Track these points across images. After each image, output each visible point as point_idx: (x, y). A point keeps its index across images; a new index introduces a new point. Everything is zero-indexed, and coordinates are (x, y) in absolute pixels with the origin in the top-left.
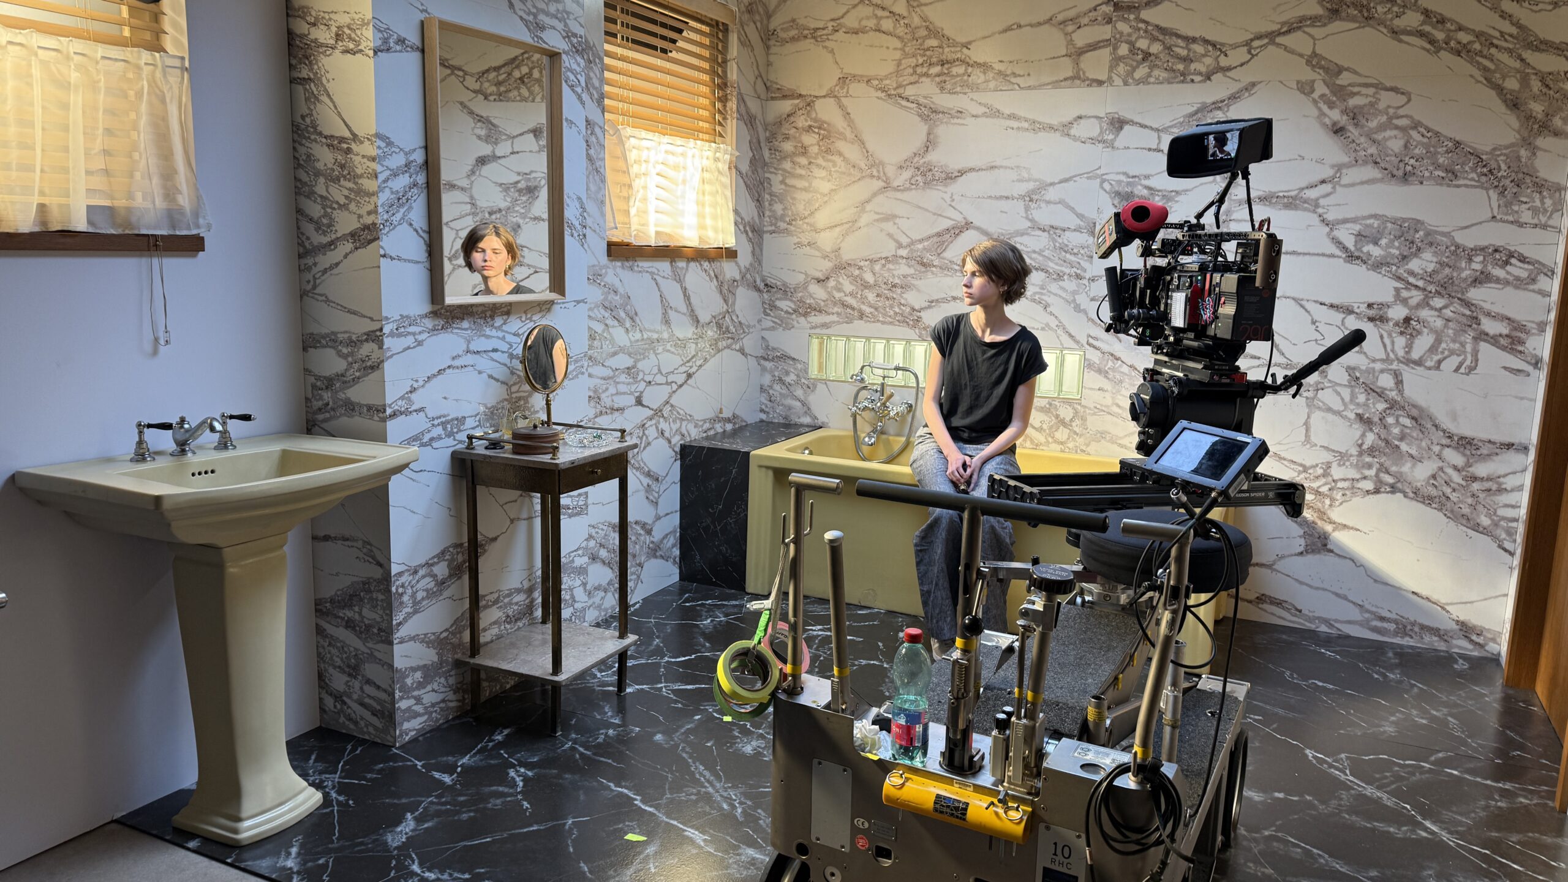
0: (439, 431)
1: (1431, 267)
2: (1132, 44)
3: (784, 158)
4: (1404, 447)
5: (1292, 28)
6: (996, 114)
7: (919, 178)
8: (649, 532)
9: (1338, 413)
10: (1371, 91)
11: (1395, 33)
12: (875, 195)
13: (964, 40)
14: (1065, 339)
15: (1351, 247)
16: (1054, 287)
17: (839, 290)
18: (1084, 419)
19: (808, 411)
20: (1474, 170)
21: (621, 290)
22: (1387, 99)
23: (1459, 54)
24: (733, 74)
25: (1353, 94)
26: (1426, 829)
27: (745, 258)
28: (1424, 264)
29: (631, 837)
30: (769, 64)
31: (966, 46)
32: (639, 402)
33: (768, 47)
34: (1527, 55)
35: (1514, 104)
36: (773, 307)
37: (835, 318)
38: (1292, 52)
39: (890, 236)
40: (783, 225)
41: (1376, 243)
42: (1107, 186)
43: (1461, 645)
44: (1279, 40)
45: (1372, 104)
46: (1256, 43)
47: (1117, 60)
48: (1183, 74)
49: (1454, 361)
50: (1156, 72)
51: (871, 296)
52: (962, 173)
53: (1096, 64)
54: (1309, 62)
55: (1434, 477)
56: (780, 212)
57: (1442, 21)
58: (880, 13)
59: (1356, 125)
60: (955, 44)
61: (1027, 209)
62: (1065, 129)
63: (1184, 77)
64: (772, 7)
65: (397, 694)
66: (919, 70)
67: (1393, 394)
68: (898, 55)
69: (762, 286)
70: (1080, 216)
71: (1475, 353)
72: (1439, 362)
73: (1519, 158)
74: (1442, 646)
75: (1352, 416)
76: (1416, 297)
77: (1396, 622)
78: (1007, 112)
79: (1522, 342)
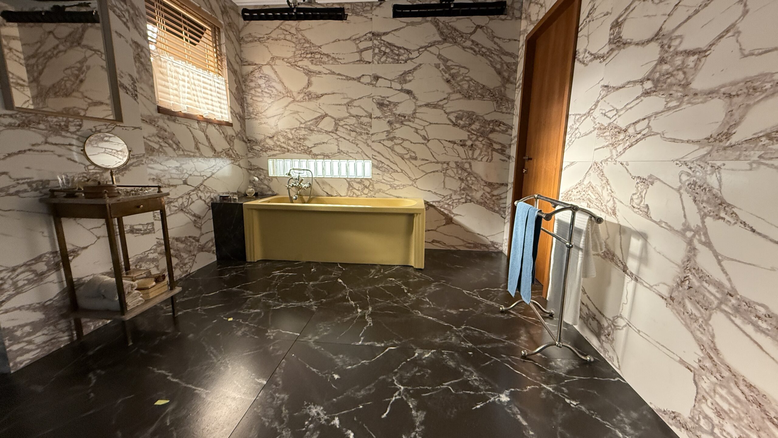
0: (26, 187)
1: (478, 127)
2: (379, 49)
3: (251, 89)
4: (473, 187)
5: (432, 45)
6: (333, 73)
7: (306, 97)
8: (198, 241)
9: (453, 177)
10: (457, 68)
11: (464, 48)
12: (289, 103)
13: (319, 45)
14: (364, 156)
15: (454, 122)
16: (359, 138)
17: (279, 141)
18: (373, 185)
19: (270, 189)
20: (489, 94)
21: (168, 130)
22: (463, 71)
23: (483, 56)
24: (224, 50)
25: (452, 69)
26: (512, 314)
27: (237, 126)
28: (476, 126)
29: (160, 402)
30: (241, 51)
31: (320, 47)
32: (185, 183)
33: (240, 44)
34: (502, 56)
35: (499, 73)
36: (252, 149)
37: (278, 152)
38: (432, 53)
39: (297, 119)
40: (253, 116)
41: (461, 120)
42: (374, 100)
43: (492, 249)
44: (428, 49)
45: (458, 72)
46: (421, 50)
47: (375, 55)
48: (398, 60)
49: (486, 158)
50: (388, 59)
51: (291, 143)
52: (322, 95)
53: (368, 56)
54: (438, 57)
55: (482, 196)
56: (252, 111)
57: (477, 44)
58: (285, 33)
59: (454, 79)
60: (315, 46)
61: (347, 109)
62: (358, 79)
63: (398, 61)
64: (240, 28)
65: (7, 343)
66: (303, 56)
67: (469, 170)
68: (294, 49)
69: (246, 140)
70: (366, 111)
71: (492, 155)
72: (482, 159)
73: (501, 91)
74: (487, 250)
75: (457, 178)
76: (474, 137)
77: (473, 244)
78: (338, 73)
79: (505, 151)
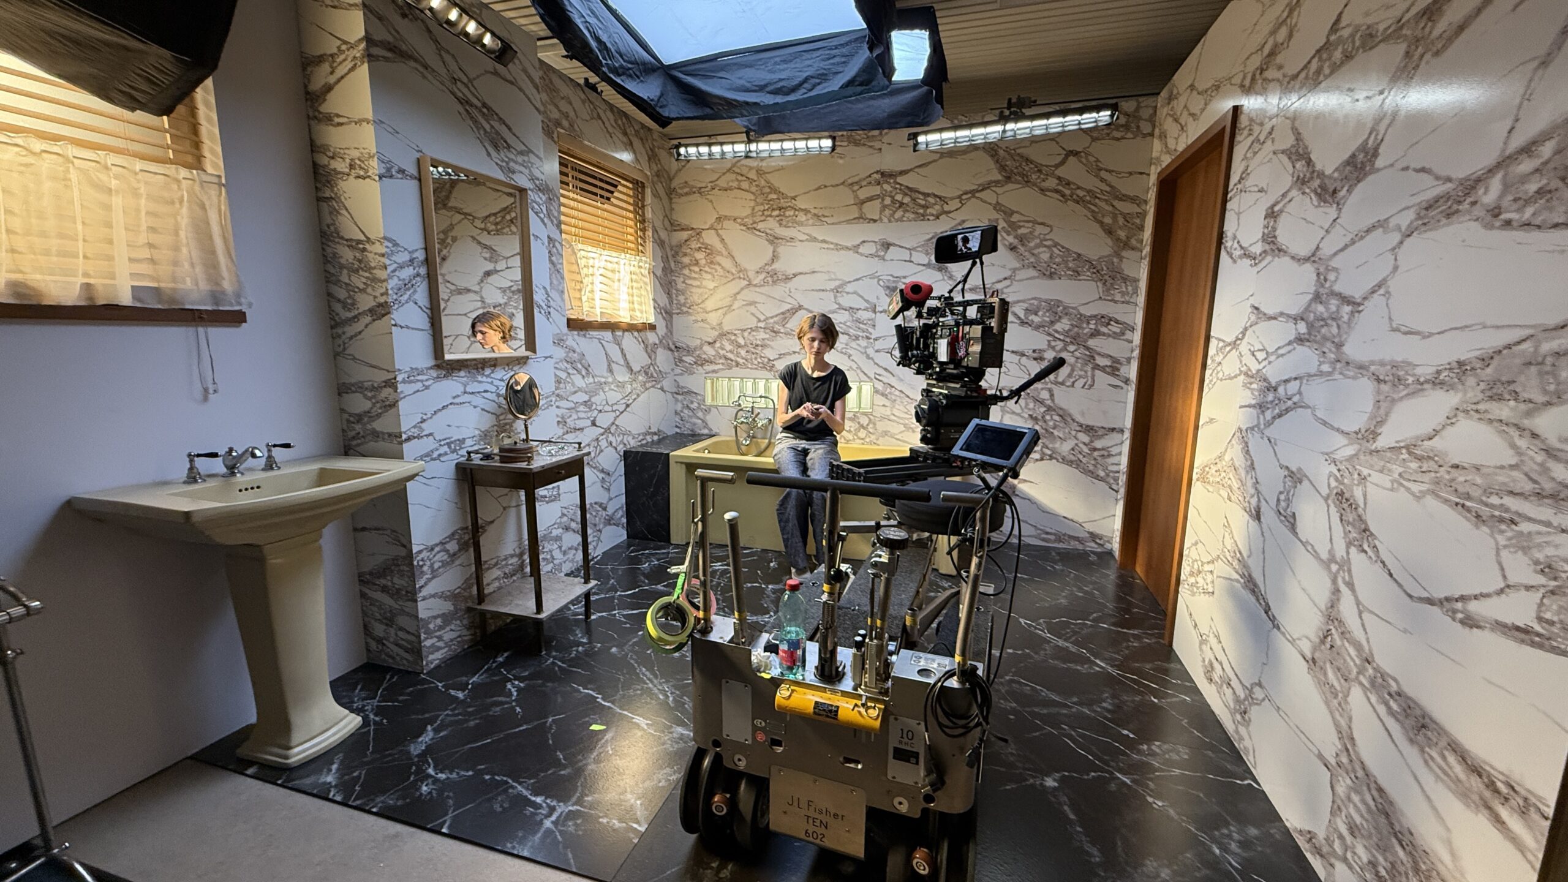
0: (446, 448)
1: (1067, 328)
2: (893, 197)
3: (684, 267)
4: (1056, 433)
5: (984, 188)
6: (815, 240)
7: (769, 279)
8: (605, 509)
9: (1018, 415)
10: (1030, 225)
11: (1042, 190)
12: (742, 289)
13: (793, 195)
14: (861, 375)
15: (1022, 317)
16: (854, 344)
17: (723, 349)
18: (875, 424)
19: (706, 426)
20: (1088, 270)
21: (578, 350)
22: (1039, 229)
23: (1078, 203)
24: (649, 214)
25: (1020, 227)
26: (1098, 665)
27: (661, 329)
28: (1063, 326)
29: (595, 727)
30: (672, 209)
31: (794, 198)
32: (594, 424)
33: (671, 199)
34: (1116, 203)
35: (1109, 232)
36: (681, 361)
37: (720, 366)
38: (985, 202)
39: (753, 314)
40: (685, 309)
41: (1036, 314)
42: (881, 283)
43: (1091, 546)
44: (977, 195)
45: (1031, 233)
46: (964, 197)
47: (884, 207)
48: (923, 215)
49: (1082, 382)
50: (907, 215)
51: (743, 352)
52: (795, 275)
53: (872, 209)
54: (995, 208)
55: (1073, 449)
56: (683, 301)
57: (1068, 184)
58: (740, 178)
59: (1023, 245)
60: (787, 197)
61: (835, 297)
62: (855, 248)
63: (923, 217)
64: (672, 173)
65: (423, 636)
66: (766, 213)
67: (1049, 402)
68: (752, 204)
69: (673, 347)
70: (867, 301)
71: (1093, 377)
72: (1074, 383)
73: (1113, 263)
74: (1080, 547)
75: (1026, 416)
76: (1060, 344)
77: (1054, 534)
78: (821, 238)
79: (1118, 370)
